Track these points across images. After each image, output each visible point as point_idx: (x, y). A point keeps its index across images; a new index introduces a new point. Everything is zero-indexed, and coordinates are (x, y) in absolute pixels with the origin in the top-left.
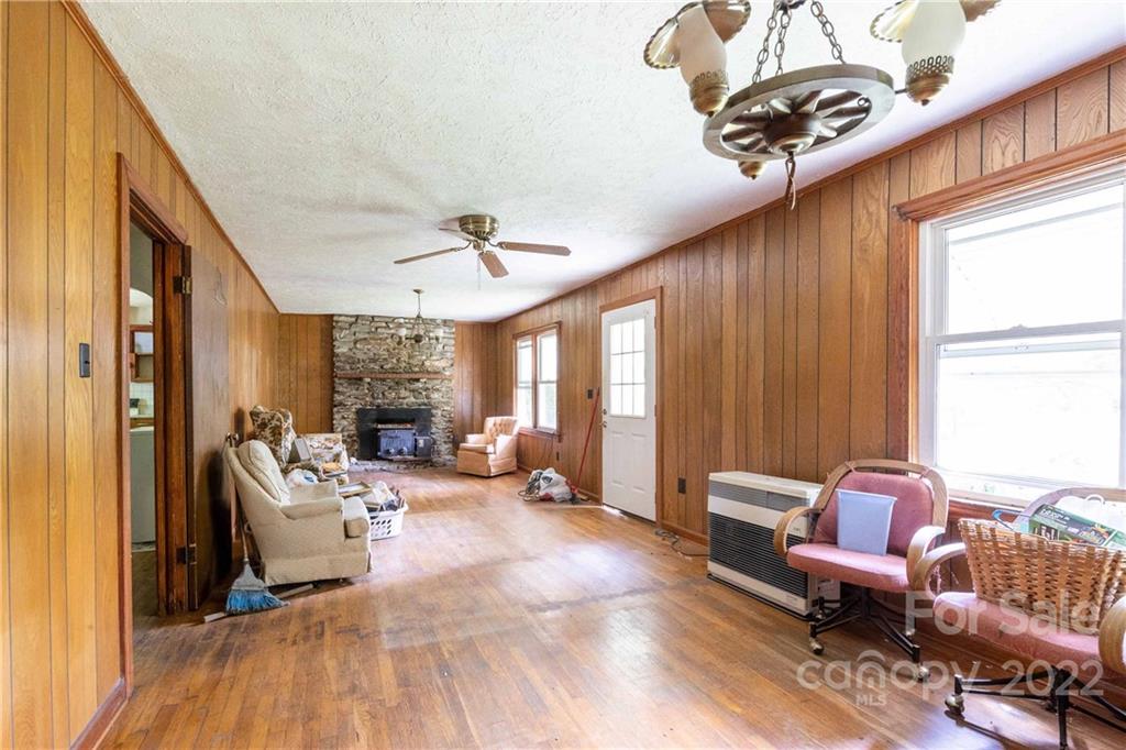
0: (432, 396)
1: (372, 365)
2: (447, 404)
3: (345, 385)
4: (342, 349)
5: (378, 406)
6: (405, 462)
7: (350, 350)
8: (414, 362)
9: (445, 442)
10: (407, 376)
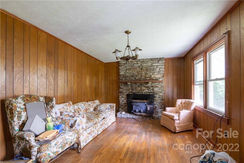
0: (154, 89)
1: (132, 78)
2: (161, 92)
3: (123, 85)
4: (122, 73)
5: (134, 93)
6: (142, 116)
7: (125, 73)
8: (148, 76)
9: (160, 108)
10: (145, 81)
